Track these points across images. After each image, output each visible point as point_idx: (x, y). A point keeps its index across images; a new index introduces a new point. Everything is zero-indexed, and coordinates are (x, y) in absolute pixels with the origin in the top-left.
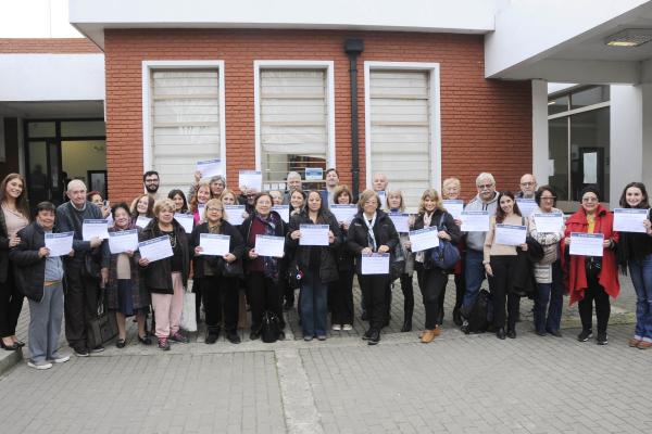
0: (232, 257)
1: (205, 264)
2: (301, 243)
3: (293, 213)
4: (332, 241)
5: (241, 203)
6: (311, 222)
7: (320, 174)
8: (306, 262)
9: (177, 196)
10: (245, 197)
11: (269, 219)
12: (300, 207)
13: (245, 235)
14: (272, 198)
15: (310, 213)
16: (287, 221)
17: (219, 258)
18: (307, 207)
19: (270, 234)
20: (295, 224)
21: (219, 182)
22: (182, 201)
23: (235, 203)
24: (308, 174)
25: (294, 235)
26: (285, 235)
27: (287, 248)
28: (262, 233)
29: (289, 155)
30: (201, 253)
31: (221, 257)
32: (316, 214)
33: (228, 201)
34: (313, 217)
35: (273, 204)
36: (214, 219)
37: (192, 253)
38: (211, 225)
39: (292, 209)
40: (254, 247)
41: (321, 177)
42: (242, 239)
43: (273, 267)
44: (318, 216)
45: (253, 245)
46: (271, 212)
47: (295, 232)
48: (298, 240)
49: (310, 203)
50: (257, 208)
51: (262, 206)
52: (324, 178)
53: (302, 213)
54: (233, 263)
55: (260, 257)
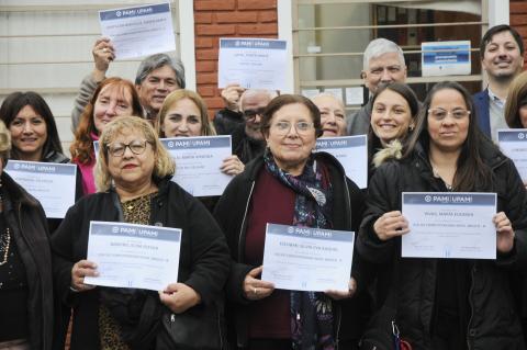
0: (186, 293)
1: (104, 315)
2: (407, 252)
3: (380, 156)
4: (507, 244)
5: (221, 130)
6: (439, 185)
7: (462, 57)
8: (424, 310)
9: (27, 112)
10: (238, 117)
11: (307, 177)
12: (404, 137)
13: (230, 227)
14: (315, 111)
15: (437, 156)
16: (361, 180)
17: (148, 296)
18: (425, 137)
19: (312, 224)
20: (387, 190)
21: (166, 72)
22: (42, 128)
23: (205, 131)
24: (430, 58)
25: (384, 224)
26: (354, 228)
27: (360, 267)
28: (286, 219)
29: (376, 7)
30: (88, 281)
31: (155, 294)
32: (454, 159)
33: (183, 125)
34: (444, 170)
35: (319, 132)
36: (132, 175)
37: (63, 279)
38: (126, 197)
39: (375, 144)
40: (258, 261)
41: (466, 67)
42: (221, 240)
43: (318, 325)
44: (460, 165)
45: (255, 258)
46: (313, 157)
47: (388, 217)
48: (396, 242)
49: (433, 122)
50: (271, 144)
51: (286, 138)
52: (476, 69)
53: (409, 157)
54: (190, 313)
55: (279, 295)
